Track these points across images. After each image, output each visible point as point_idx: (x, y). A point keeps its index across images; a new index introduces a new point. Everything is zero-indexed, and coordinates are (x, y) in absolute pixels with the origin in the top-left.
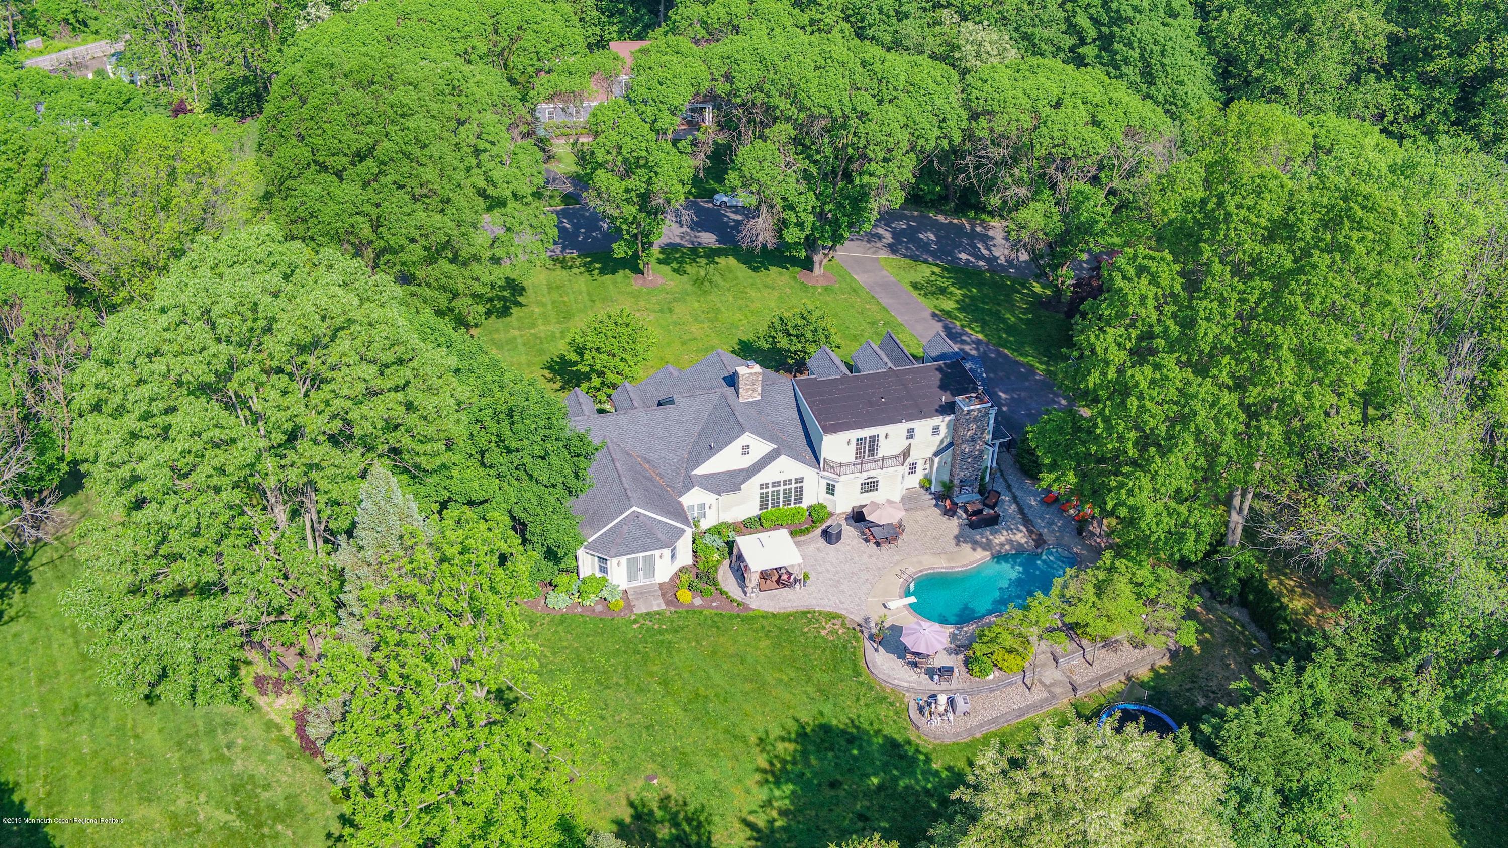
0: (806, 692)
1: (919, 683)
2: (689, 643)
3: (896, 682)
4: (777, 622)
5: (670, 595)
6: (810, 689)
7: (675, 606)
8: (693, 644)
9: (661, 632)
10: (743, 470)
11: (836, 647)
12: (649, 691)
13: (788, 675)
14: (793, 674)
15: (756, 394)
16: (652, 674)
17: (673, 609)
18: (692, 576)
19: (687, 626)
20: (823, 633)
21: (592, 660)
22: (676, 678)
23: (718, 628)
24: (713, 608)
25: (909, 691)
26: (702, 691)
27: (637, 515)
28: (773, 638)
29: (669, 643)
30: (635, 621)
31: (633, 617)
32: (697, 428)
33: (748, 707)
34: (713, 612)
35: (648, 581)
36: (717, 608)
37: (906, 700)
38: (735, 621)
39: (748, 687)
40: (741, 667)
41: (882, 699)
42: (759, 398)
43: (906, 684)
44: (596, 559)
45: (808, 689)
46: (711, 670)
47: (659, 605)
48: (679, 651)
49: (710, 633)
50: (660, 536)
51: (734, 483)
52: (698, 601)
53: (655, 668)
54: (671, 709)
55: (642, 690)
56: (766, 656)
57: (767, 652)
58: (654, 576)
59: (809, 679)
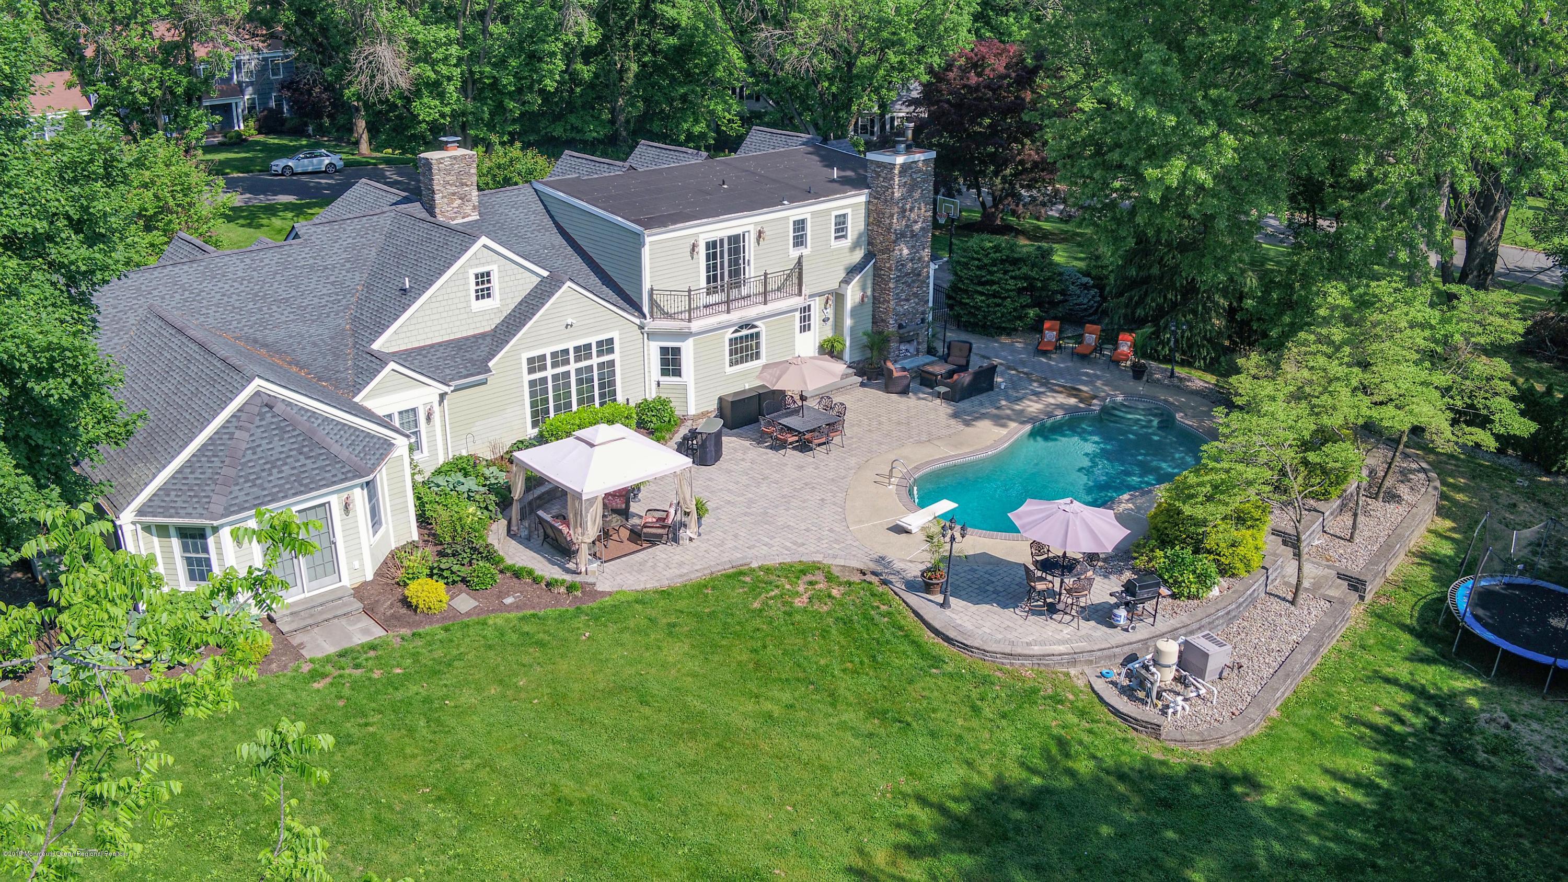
0: (843, 726)
1: (1088, 638)
2: (479, 689)
3: (1037, 650)
4: (681, 605)
5: (387, 605)
6: (849, 716)
7: (409, 625)
8: (493, 690)
9: (393, 683)
10: (483, 335)
11: (847, 622)
12: (416, 825)
13: (778, 702)
14: (786, 697)
15: (468, 209)
16: (409, 783)
17: (406, 631)
18: (430, 551)
19: (460, 657)
20: (798, 603)
21: (217, 787)
22: (483, 774)
23: (541, 644)
24: (509, 609)
25: (1074, 663)
26: (568, 788)
27: (268, 404)
28: (689, 635)
29: (427, 700)
30: (315, 675)
31: (306, 668)
32: (358, 279)
33: (721, 799)
34: (512, 615)
35: (326, 586)
36: (517, 607)
37: (1081, 683)
38: (576, 623)
39: (689, 751)
40: (647, 711)
41: (1030, 695)
42: (475, 217)
43: (1062, 649)
44: (175, 542)
45: (845, 717)
46: (572, 735)
47: (365, 631)
48: (461, 712)
49: (526, 660)
50: (335, 448)
51: (472, 362)
52: (465, 603)
53: (411, 767)
54: (504, 857)
55: (395, 830)
56: (694, 675)
57: (691, 665)
58: (336, 570)
59: (834, 698)
